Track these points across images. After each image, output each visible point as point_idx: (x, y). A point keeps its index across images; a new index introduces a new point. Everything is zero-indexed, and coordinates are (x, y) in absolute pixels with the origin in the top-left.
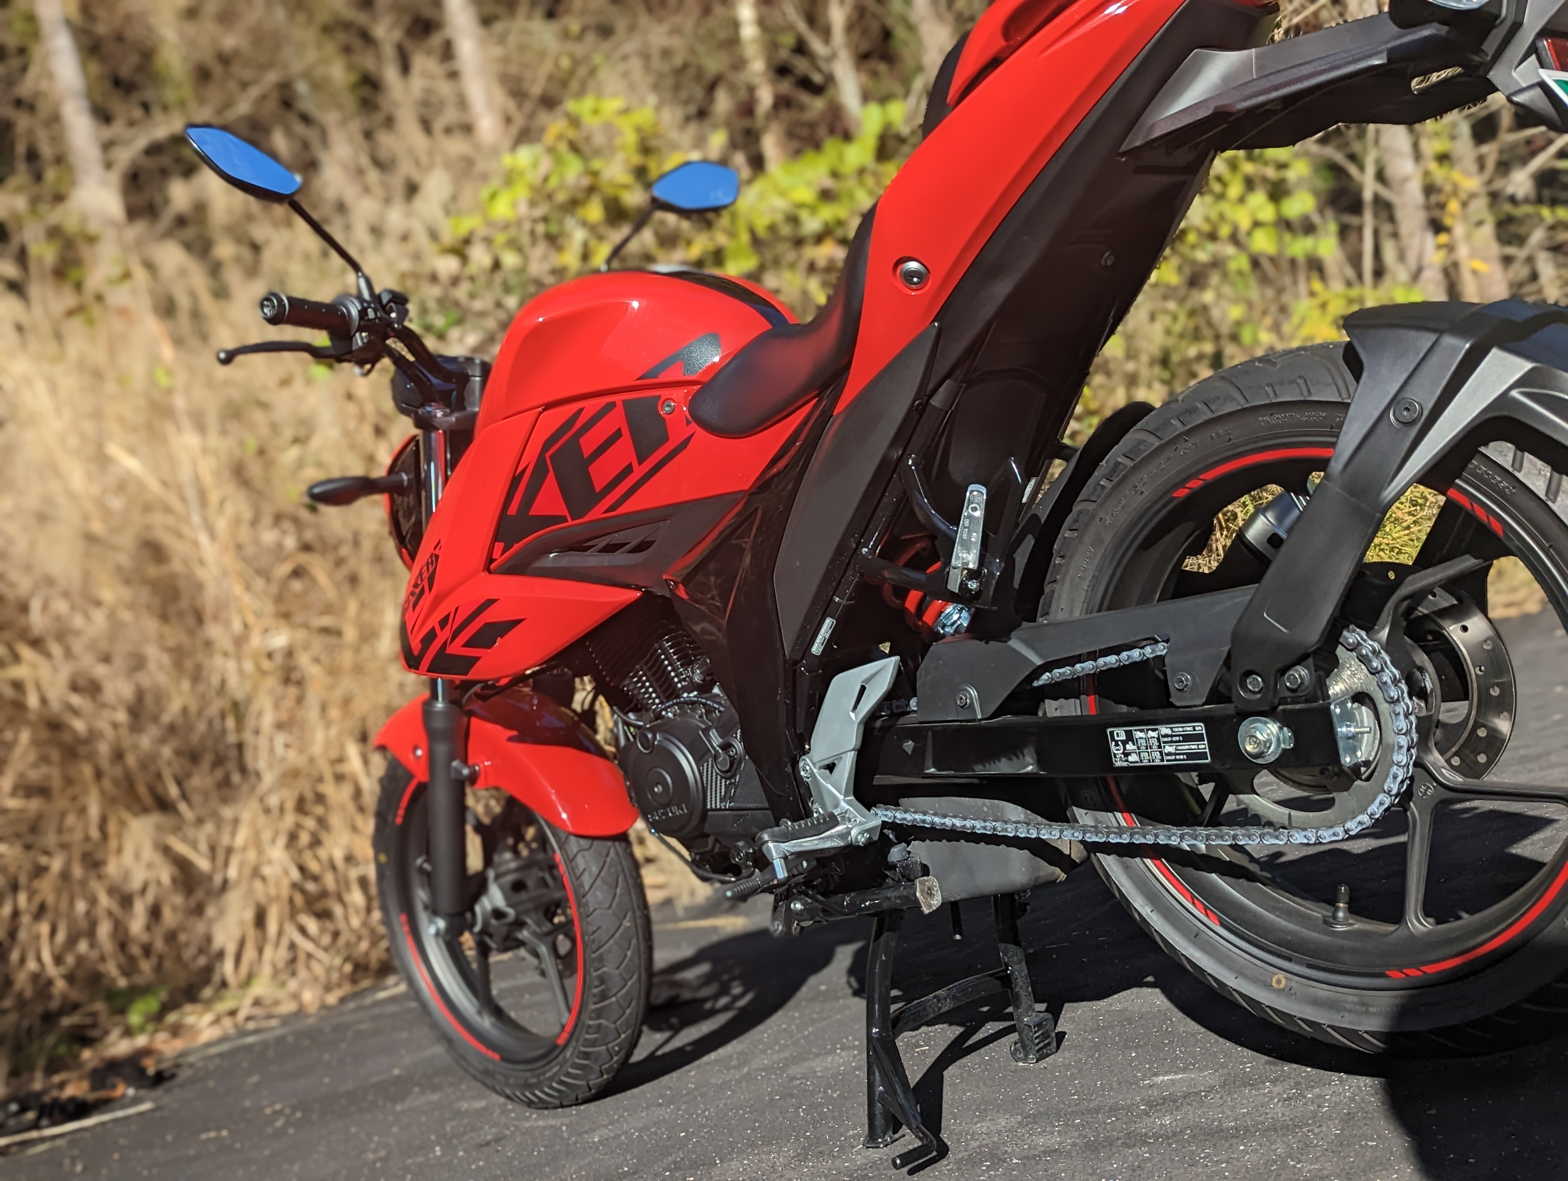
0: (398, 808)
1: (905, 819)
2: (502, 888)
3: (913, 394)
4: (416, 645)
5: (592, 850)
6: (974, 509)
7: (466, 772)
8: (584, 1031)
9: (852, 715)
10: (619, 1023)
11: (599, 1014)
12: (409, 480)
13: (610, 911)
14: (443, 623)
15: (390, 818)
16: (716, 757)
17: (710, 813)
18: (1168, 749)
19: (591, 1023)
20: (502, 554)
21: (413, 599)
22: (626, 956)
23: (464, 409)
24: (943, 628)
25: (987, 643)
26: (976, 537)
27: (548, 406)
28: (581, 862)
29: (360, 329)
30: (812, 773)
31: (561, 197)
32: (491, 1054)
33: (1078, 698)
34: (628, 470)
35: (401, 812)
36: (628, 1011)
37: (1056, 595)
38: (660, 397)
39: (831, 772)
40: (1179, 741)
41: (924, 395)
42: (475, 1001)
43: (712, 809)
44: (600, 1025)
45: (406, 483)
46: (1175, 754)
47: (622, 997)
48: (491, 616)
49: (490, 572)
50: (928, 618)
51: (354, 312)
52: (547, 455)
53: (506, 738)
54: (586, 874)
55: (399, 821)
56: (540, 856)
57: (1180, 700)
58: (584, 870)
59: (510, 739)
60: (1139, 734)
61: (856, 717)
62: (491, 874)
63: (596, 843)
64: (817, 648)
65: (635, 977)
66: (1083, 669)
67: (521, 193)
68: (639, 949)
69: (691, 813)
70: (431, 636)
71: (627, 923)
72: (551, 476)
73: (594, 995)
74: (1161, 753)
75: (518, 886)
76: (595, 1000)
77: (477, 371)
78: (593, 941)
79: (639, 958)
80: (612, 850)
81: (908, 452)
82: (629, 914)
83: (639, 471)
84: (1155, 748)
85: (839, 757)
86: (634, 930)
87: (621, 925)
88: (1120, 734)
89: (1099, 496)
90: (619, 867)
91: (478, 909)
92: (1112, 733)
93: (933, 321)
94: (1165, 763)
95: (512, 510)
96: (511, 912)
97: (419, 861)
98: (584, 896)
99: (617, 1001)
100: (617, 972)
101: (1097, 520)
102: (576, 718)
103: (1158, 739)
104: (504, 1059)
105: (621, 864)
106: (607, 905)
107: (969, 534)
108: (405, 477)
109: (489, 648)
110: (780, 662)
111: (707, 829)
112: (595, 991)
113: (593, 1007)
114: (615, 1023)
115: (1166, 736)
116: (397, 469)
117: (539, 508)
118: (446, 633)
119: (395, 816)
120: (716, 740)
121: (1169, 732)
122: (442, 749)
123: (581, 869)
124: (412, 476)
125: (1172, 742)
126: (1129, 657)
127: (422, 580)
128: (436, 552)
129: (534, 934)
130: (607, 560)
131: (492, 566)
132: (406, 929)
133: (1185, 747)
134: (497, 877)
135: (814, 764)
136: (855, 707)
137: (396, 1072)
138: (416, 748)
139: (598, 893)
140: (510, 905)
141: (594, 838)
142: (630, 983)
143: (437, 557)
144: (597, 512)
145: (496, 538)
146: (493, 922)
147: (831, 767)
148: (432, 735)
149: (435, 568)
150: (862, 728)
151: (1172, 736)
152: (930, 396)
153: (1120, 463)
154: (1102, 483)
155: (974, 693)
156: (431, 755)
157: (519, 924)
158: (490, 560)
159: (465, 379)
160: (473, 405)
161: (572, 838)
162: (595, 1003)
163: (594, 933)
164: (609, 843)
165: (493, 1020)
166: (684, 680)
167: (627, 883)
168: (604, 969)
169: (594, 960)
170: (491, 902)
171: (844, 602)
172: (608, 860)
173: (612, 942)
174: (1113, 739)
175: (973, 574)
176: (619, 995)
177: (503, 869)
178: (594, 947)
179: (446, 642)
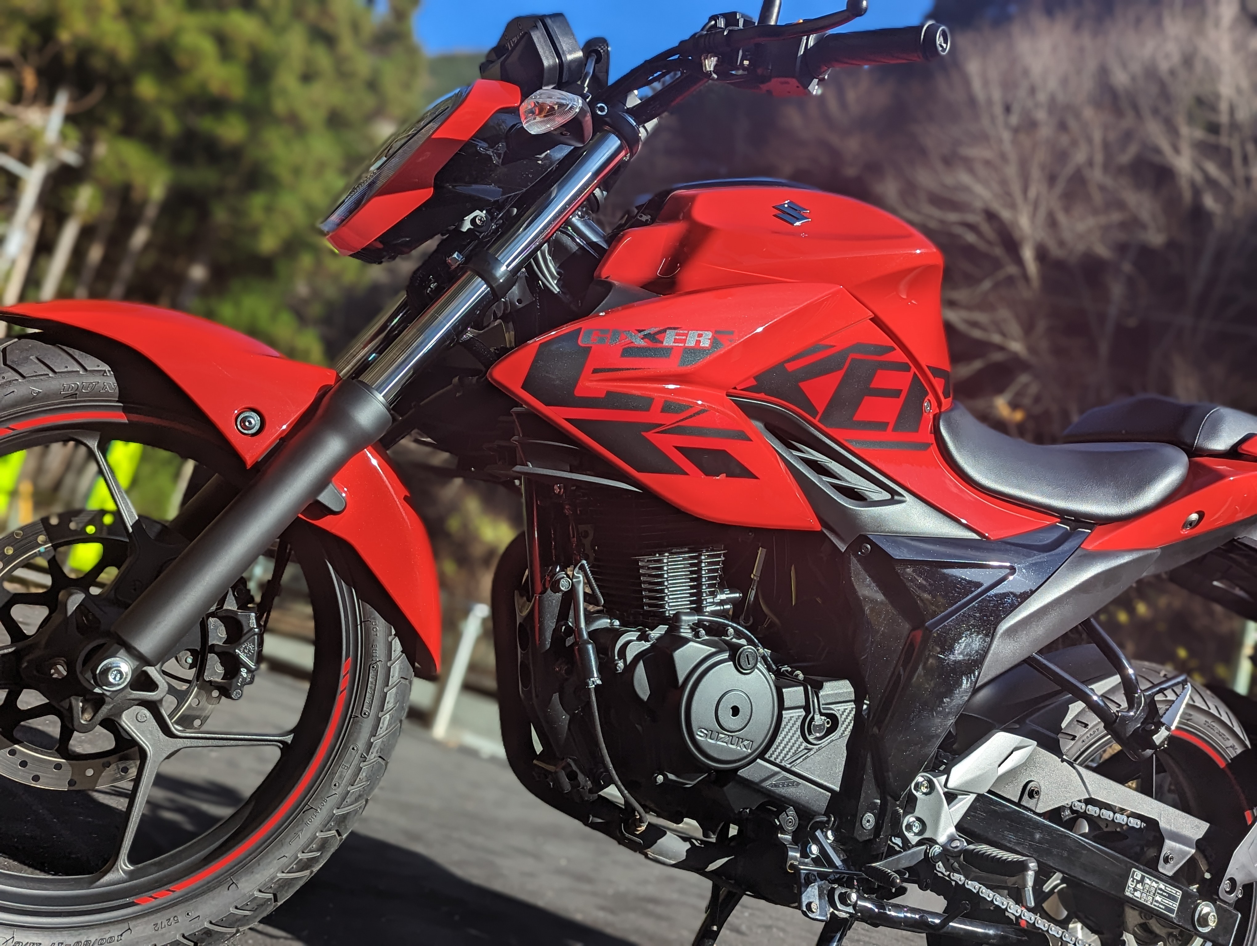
16: (812, 718)
17: (760, 761)
18: (1158, 898)
34: (884, 426)
40: (1165, 896)
43: (766, 759)
46: (1160, 903)
48: (736, 448)
60: (1147, 881)
61: (998, 772)
69: (751, 753)
74: (1153, 898)
83: (889, 434)
84: (1152, 894)
85: (967, 793)
88: (1138, 875)
92: (1134, 872)
94: (1153, 906)
111: (742, 772)
115: (1161, 889)
117: (810, 387)
118: (666, 419)
120: (820, 703)
125: (1162, 895)
133: (1167, 901)
135: (944, 788)
136: (1002, 763)
151: (1163, 891)
174: (1133, 877)
179: (657, 425)
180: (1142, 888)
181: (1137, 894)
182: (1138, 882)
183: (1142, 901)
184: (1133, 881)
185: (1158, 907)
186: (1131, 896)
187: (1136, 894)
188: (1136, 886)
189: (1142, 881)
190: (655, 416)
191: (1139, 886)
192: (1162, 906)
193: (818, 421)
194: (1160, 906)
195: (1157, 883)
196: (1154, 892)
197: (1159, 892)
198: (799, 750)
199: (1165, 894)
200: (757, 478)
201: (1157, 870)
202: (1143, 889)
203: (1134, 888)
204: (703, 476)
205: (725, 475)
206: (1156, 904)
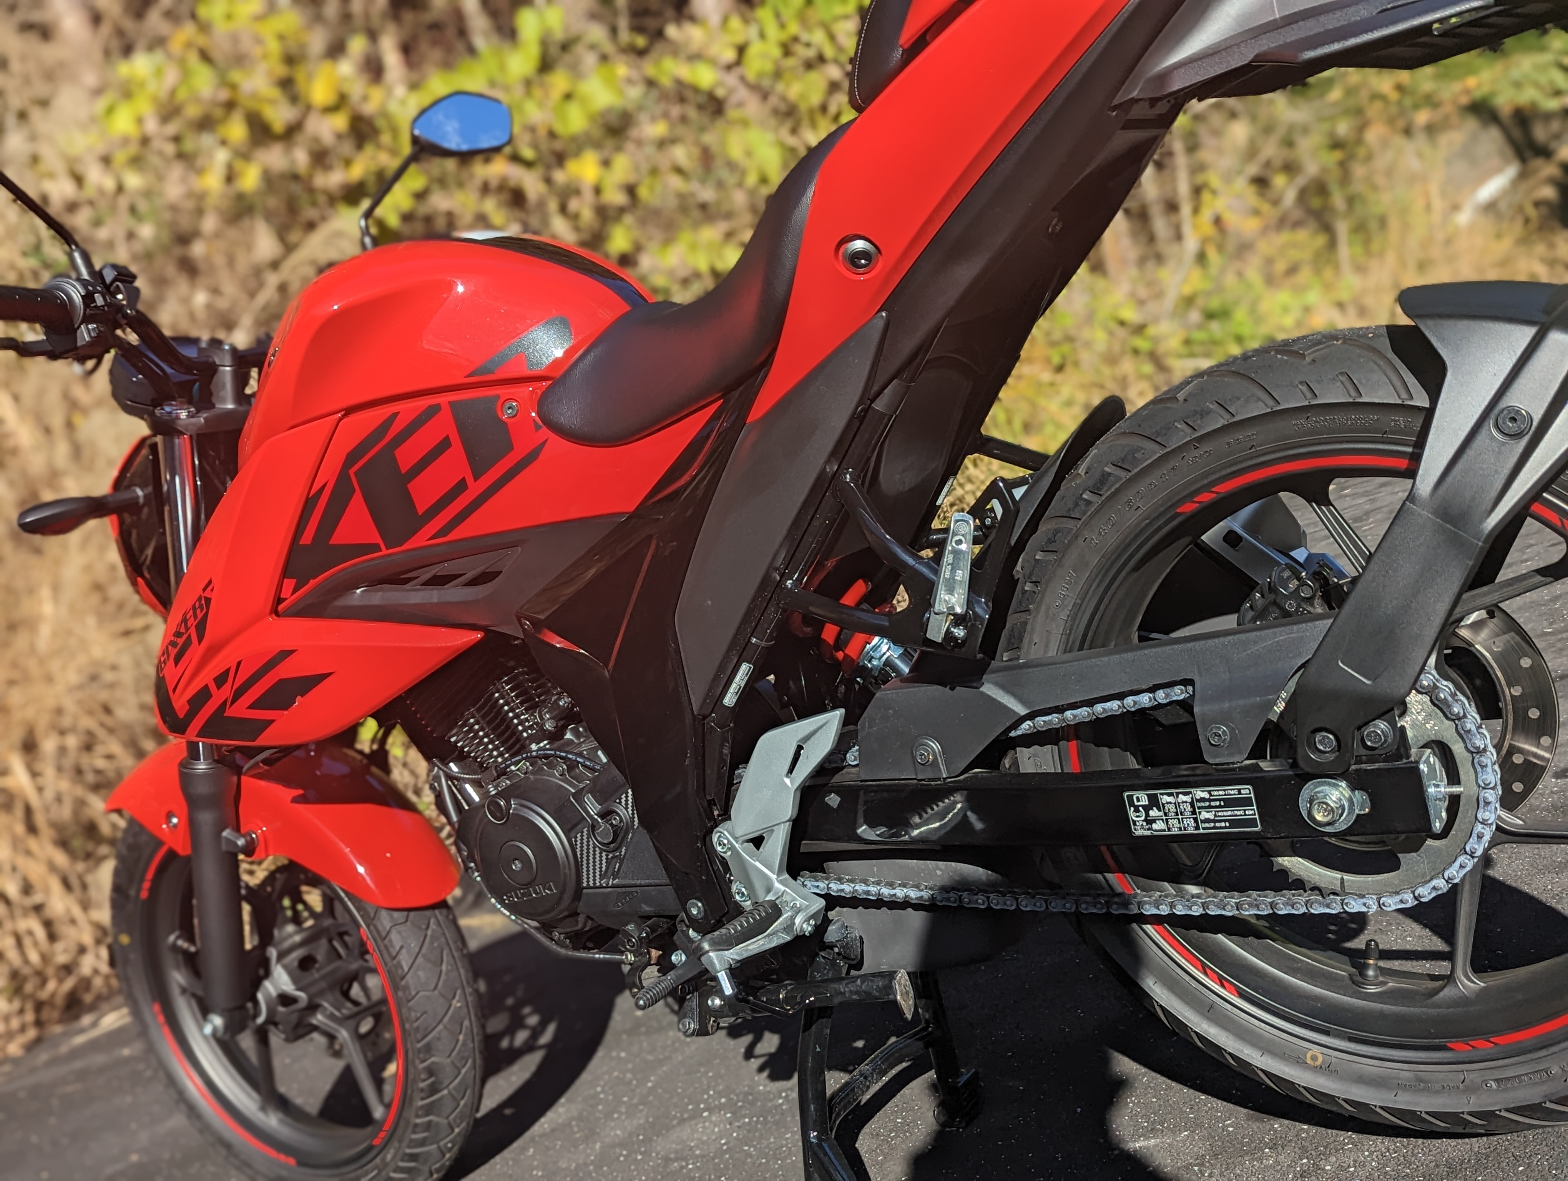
0: (142, 880)
1: (843, 890)
2: (286, 967)
3: (856, 399)
4: (180, 703)
5: (409, 923)
6: (959, 542)
7: (241, 842)
8: (410, 1130)
9: (787, 781)
10: (452, 1117)
11: (428, 1110)
12: (145, 496)
13: (436, 992)
14: (221, 680)
15: (132, 892)
16: (593, 827)
17: (585, 891)
18: (1205, 815)
19: (418, 1121)
20: (292, 594)
21: (173, 652)
22: (457, 1041)
23: (213, 406)
24: (870, 661)
25: (952, 689)
26: (962, 575)
27: (349, 411)
28: (396, 939)
29: (86, 320)
30: (732, 848)
31: (193, 111)
32: (282, 1157)
33: (1056, 744)
34: (461, 486)
35: (147, 885)
36: (462, 1103)
37: (1029, 628)
38: (498, 396)
39: (758, 848)
40: (1220, 806)
41: (868, 397)
42: (254, 1095)
43: (588, 887)
44: (430, 1122)
45: (141, 500)
46: (1214, 821)
47: (455, 1089)
48: (286, 670)
49: (277, 615)
50: (851, 650)
51: (77, 299)
52: (352, 472)
53: (290, 798)
54: (404, 951)
55: (144, 895)
56: (328, 922)
57: (1215, 757)
58: (402, 947)
59: (295, 800)
60: (1166, 799)
61: (793, 783)
62: (273, 953)
63: (412, 914)
64: (730, 700)
65: (470, 1062)
66: (1075, 716)
67: (144, 106)
68: (472, 1031)
69: (562, 893)
70: (204, 695)
71: (456, 1004)
72: (358, 498)
73: (422, 1090)
74: (1196, 820)
75: (306, 963)
76: (423, 1095)
77: (228, 360)
78: (417, 1030)
79: (473, 1041)
80: (432, 921)
81: (844, 465)
82: (459, 992)
83: (475, 489)
84: (1187, 814)
85: (771, 830)
86: (465, 1010)
87: (450, 1006)
88: (1142, 798)
89: (1084, 513)
90: (443, 940)
91: (260, 996)
92: (1130, 798)
93: (879, 311)
94: (1201, 831)
95: (307, 539)
96: (301, 995)
97: (172, 938)
98: (403, 978)
99: (450, 1092)
100: (449, 1060)
101: (1081, 540)
102: (365, 761)
103: (1192, 804)
104: (301, 1163)
105: (444, 934)
106: (432, 986)
107: (953, 571)
108: (140, 492)
109: (286, 710)
110: (688, 719)
111: (581, 907)
112: (422, 1085)
113: (421, 1103)
114: (447, 1118)
115: (1203, 800)
116: (126, 483)
117: (342, 535)
118: (226, 692)
119: (139, 891)
120: (592, 807)
121: (1206, 795)
122: (206, 818)
123: (398, 948)
124: (150, 489)
125: (1210, 807)
126: (1135, 703)
127: (187, 629)
128: (207, 594)
129: (332, 1017)
130: (434, 596)
131: (281, 607)
132: (161, 1019)
133: (1227, 813)
134: (281, 956)
135: (736, 839)
136: (791, 770)
137: (134, 1158)
138: (169, 815)
139: (420, 973)
140: (299, 989)
141: (409, 910)
142: (463, 1071)
143: (208, 600)
144: (420, 540)
145: (285, 574)
146: (281, 1009)
147: (758, 842)
148: (193, 802)
149: (206, 615)
150: (798, 795)
151: (1209, 800)
152: (872, 401)
153: (1109, 474)
154: (1085, 496)
155: (935, 746)
156: (192, 824)
157: (313, 1007)
158: (279, 600)
159: (211, 370)
160: (224, 401)
161: (384, 913)
162: (423, 1099)
163: (418, 1019)
164: (428, 913)
165: (280, 1115)
166: (531, 727)
167: (453, 957)
168: (433, 1059)
169: (419, 1051)
170: (276, 986)
171: (763, 644)
172: (429, 932)
173: (441, 1027)
174: (1132, 804)
175: (959, 620)
176: (451, 1087)
177: (287, 944)
178: (419, 1036)
179: (226, 701)
180: (1161, 813)
181: (1159, 826)
182: (1147, 809)
183: (1175, 832)
184: (1137, 811)
185: (1215, 828)
186: (1148, 833)
187: (1155, 826)
188: (1147, 815)
189: (1154, 802)
190: (218, 696)
191: (1154, 813)
192: (1223, 824)
194: (1218, 825)
195: (1185, 794)
200: (330, 674)
203: (1146, 821)
204: (286, 712)
205: (299, 697)
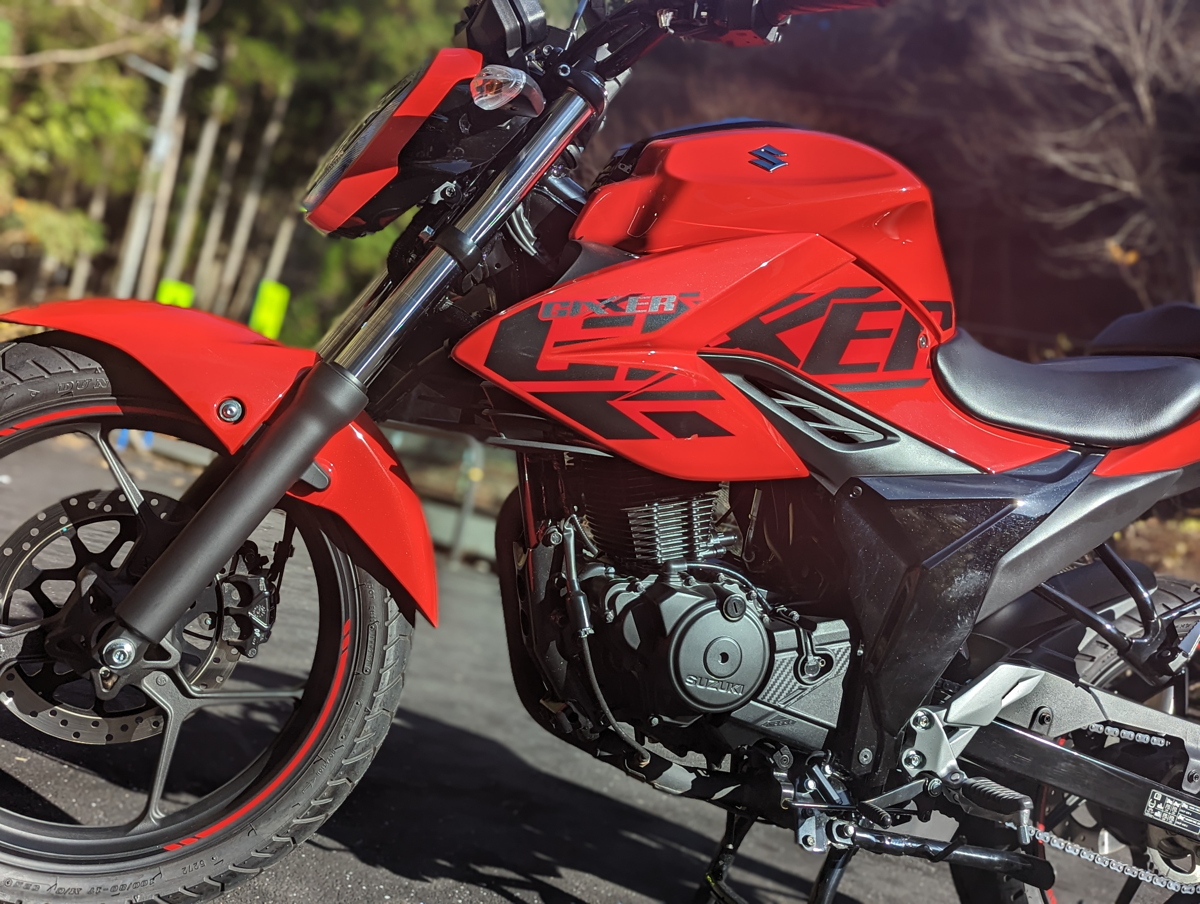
16: (805, 660)
17: (753, 702)
18: (1181, 817)
27: (858, 261)
34: (874, 367)
40: (1189, 815)
43: (760, 701)
46: (1183, 822)
48: (707, 408)
52: (833, 301)
60: (1169, 801)
61: (1004, 703)
69: (742, 697)
72: (820, 322)
74: (1175, 818)
83: (880, 376)
84: (1174, 813)
85: (968, 726)
88: (1159, 795)
92: (1154, 793)
94: (1174, 825)
95: (768, 320)
103: (1178, 810)
111: (735, 713)
115: (1184, 809)
117: (789, 338)
118: (631, 386)
121: (1186, 807)
125: (1185, 814)
133: (1189, 820)
135: (943, 722)
136: (1006, 695)
144: (826, 379)
151: (1187, 810)
174: (1152, 797)
179: (621, 393)
180: (1162, 808)
181: (1158, 814)
182: (1158, 802)
183: (1163, 821)
184: (1153, 802)
185: (1181, 826)
186: (1151, 816)
187: (1156, 814)
188: (1156, 806)
189: (1163, 801)
190: (619, 384)
191: (1160, 806)
192: (1185, 825)
193: (801, 369)
194: (1183, 825)
195: (1179, 802)
196: (1176, 811)
197: (1182, 811)
198: (793, 690)
199: (1189, 813)
200: (732, 435)
201: (1181, 789)
202: (1164, 809)
203: (1154, 809)
204: (674, 438)
205: (697, 435)
206: (1178, 823)
